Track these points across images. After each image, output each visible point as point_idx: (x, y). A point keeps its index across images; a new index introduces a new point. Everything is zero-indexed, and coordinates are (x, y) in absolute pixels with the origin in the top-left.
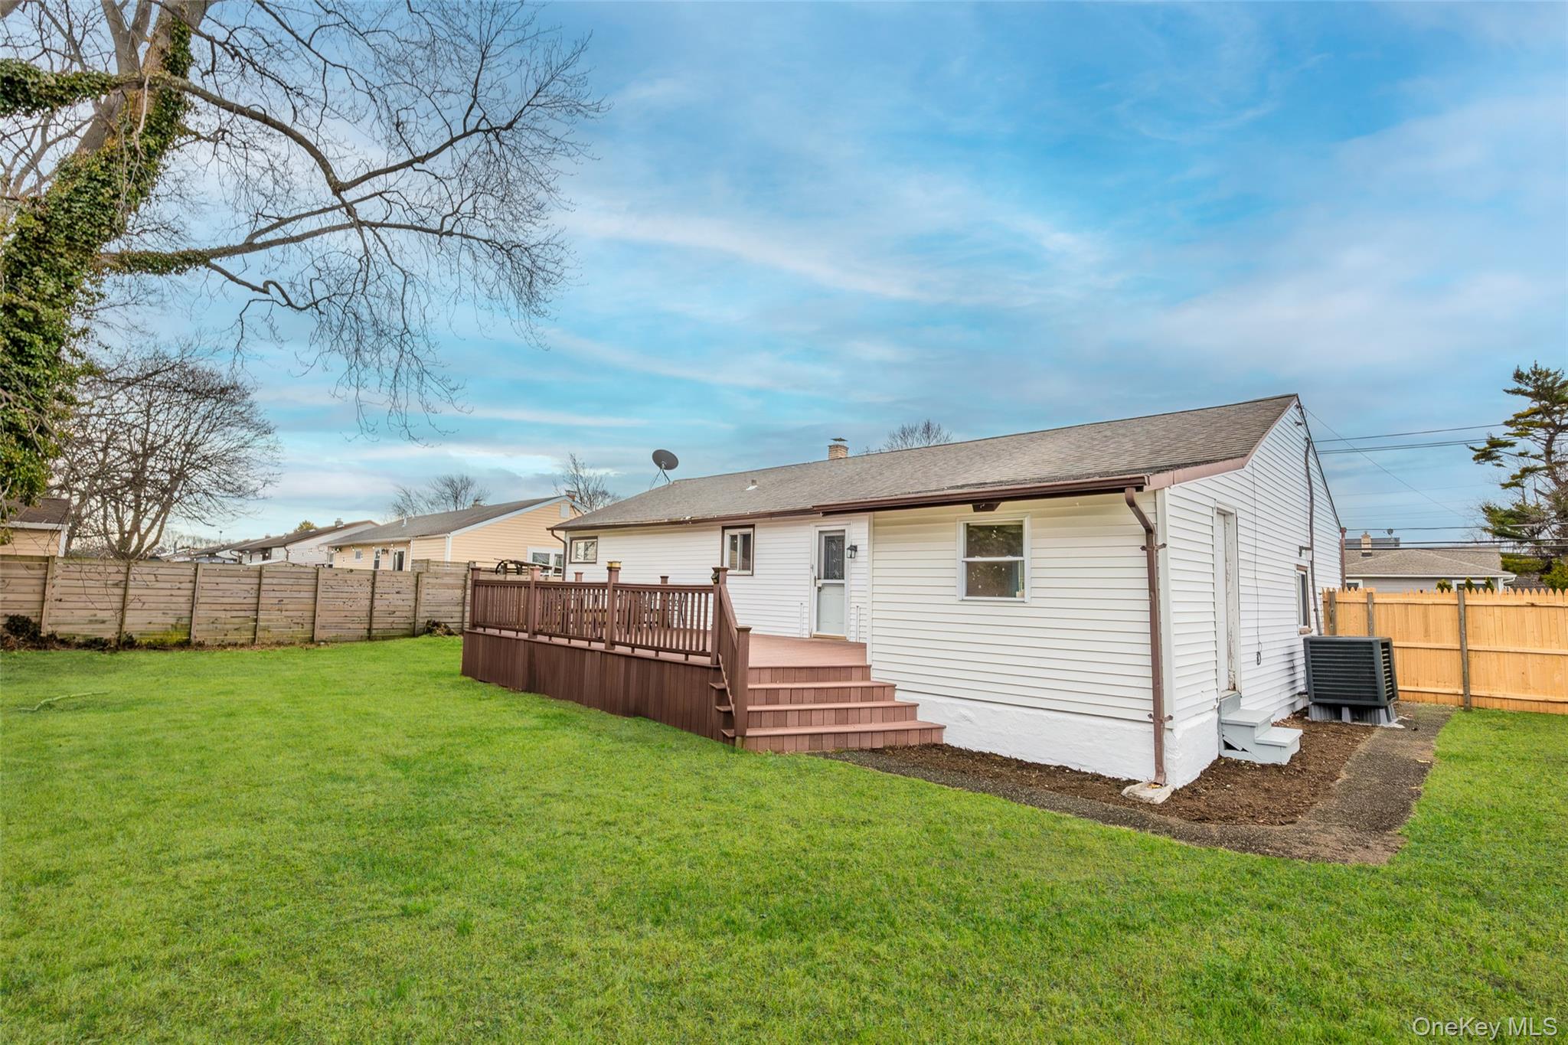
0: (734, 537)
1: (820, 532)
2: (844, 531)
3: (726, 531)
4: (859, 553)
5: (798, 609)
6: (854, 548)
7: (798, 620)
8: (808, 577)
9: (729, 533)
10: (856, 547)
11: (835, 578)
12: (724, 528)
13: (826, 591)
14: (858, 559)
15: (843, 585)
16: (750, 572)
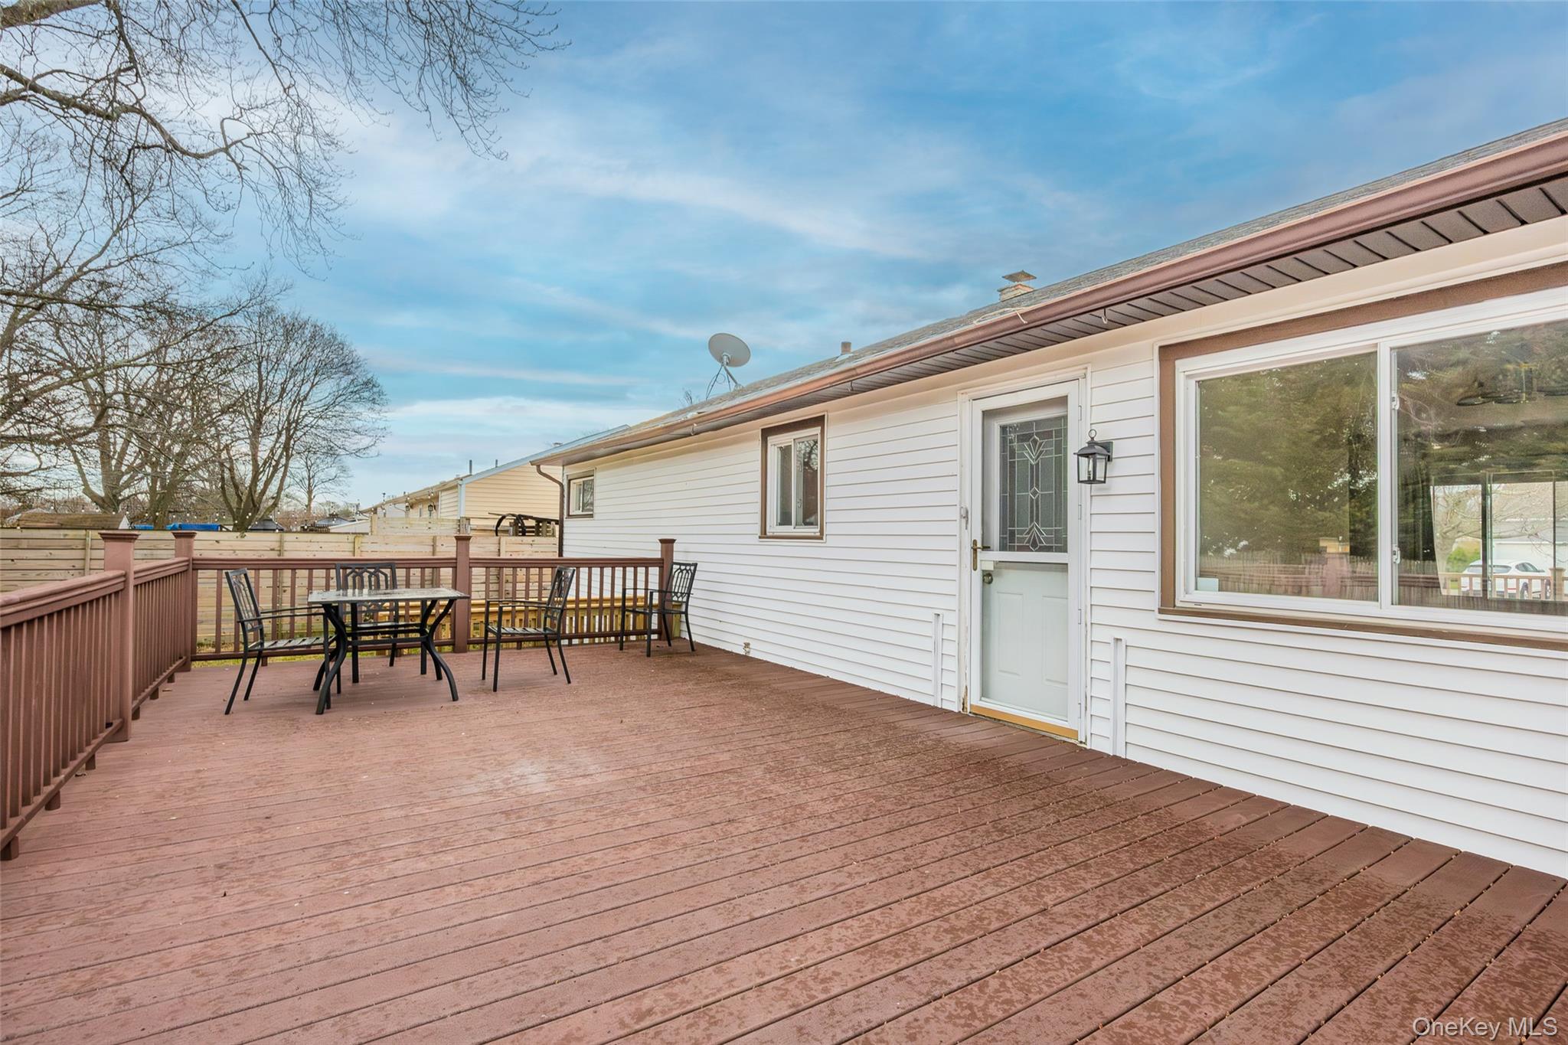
0: (785, 452)
1: (987, 414)
2: (1063, 401)
3: (771, 440)
4: (1117, 467)
5: (928, 630)
6: (1100, 451)
7: (928, 659)
8: (953, 543)
9: (776, 441)
10: (1107, 446)
11: (1035, 545)
12: (767, 433)
13: (1006, 582)
14: (1115, 485)
15: (1063, 567)
16: (813, 531)
